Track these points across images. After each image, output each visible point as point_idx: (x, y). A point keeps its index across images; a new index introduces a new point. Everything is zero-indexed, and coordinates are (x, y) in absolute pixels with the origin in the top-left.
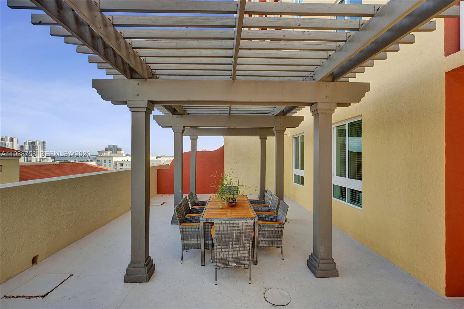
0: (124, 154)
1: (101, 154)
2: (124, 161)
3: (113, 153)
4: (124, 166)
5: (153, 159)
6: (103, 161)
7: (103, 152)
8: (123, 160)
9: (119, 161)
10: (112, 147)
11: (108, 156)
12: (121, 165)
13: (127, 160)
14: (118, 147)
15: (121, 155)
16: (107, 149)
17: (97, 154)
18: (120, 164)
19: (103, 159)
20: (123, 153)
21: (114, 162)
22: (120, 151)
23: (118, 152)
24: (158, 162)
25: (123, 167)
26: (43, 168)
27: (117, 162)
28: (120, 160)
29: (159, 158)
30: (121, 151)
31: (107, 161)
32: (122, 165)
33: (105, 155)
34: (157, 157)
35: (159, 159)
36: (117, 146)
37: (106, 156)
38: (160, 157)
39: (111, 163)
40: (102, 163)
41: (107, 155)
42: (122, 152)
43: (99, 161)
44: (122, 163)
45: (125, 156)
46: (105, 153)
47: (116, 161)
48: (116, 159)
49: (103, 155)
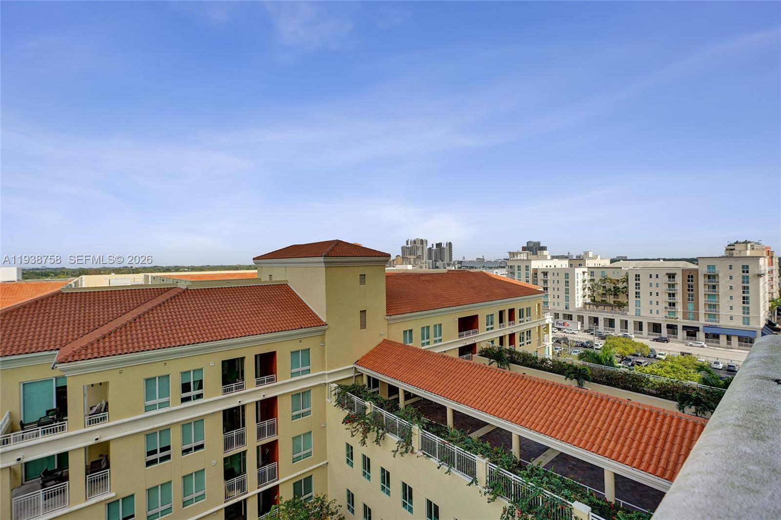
0: (550, 256)
1: (514, 257)
2: (549, 267)
3: (533, 255)
4: (549, 276)
5: (603, 264)
6: (516, 268)
7: (517, 253)
8: (547, 266)
9: (542, 268)
10: (532, 245)
11: (523, 260)
12: (544, 275)
13: (555, 266)
14: (542, 245)
15: (545, 258)
16: (524, 249)
17: (507, 256)
18: (542, 272)
19: (516, 264)
20: (548, 254)
21: (533, 269)
22: (542, 251)
23: (539, 252)
24: (615, 269)
25: (547, 278)
26: (423, 278)
27: (537, 269)
28: (542, 266)
29: (617, 262)
30: (544, 251)
31: (523, 269)
32: (547, 275)
33: (519, 258)
34: (611, 260)
35: (616, 264)
36: (539, 243)
37: (520, 260)
38: (619, 261)
39: (528, 270)
40: (514, 270)
41: (522, 258)
42: (545, 253)
43: (511, 267)
44: (546, 271)
45: (551, 259)
46: (519, 255)
47: (537, 267)
48: (536, 264)
49: (517, 258)
